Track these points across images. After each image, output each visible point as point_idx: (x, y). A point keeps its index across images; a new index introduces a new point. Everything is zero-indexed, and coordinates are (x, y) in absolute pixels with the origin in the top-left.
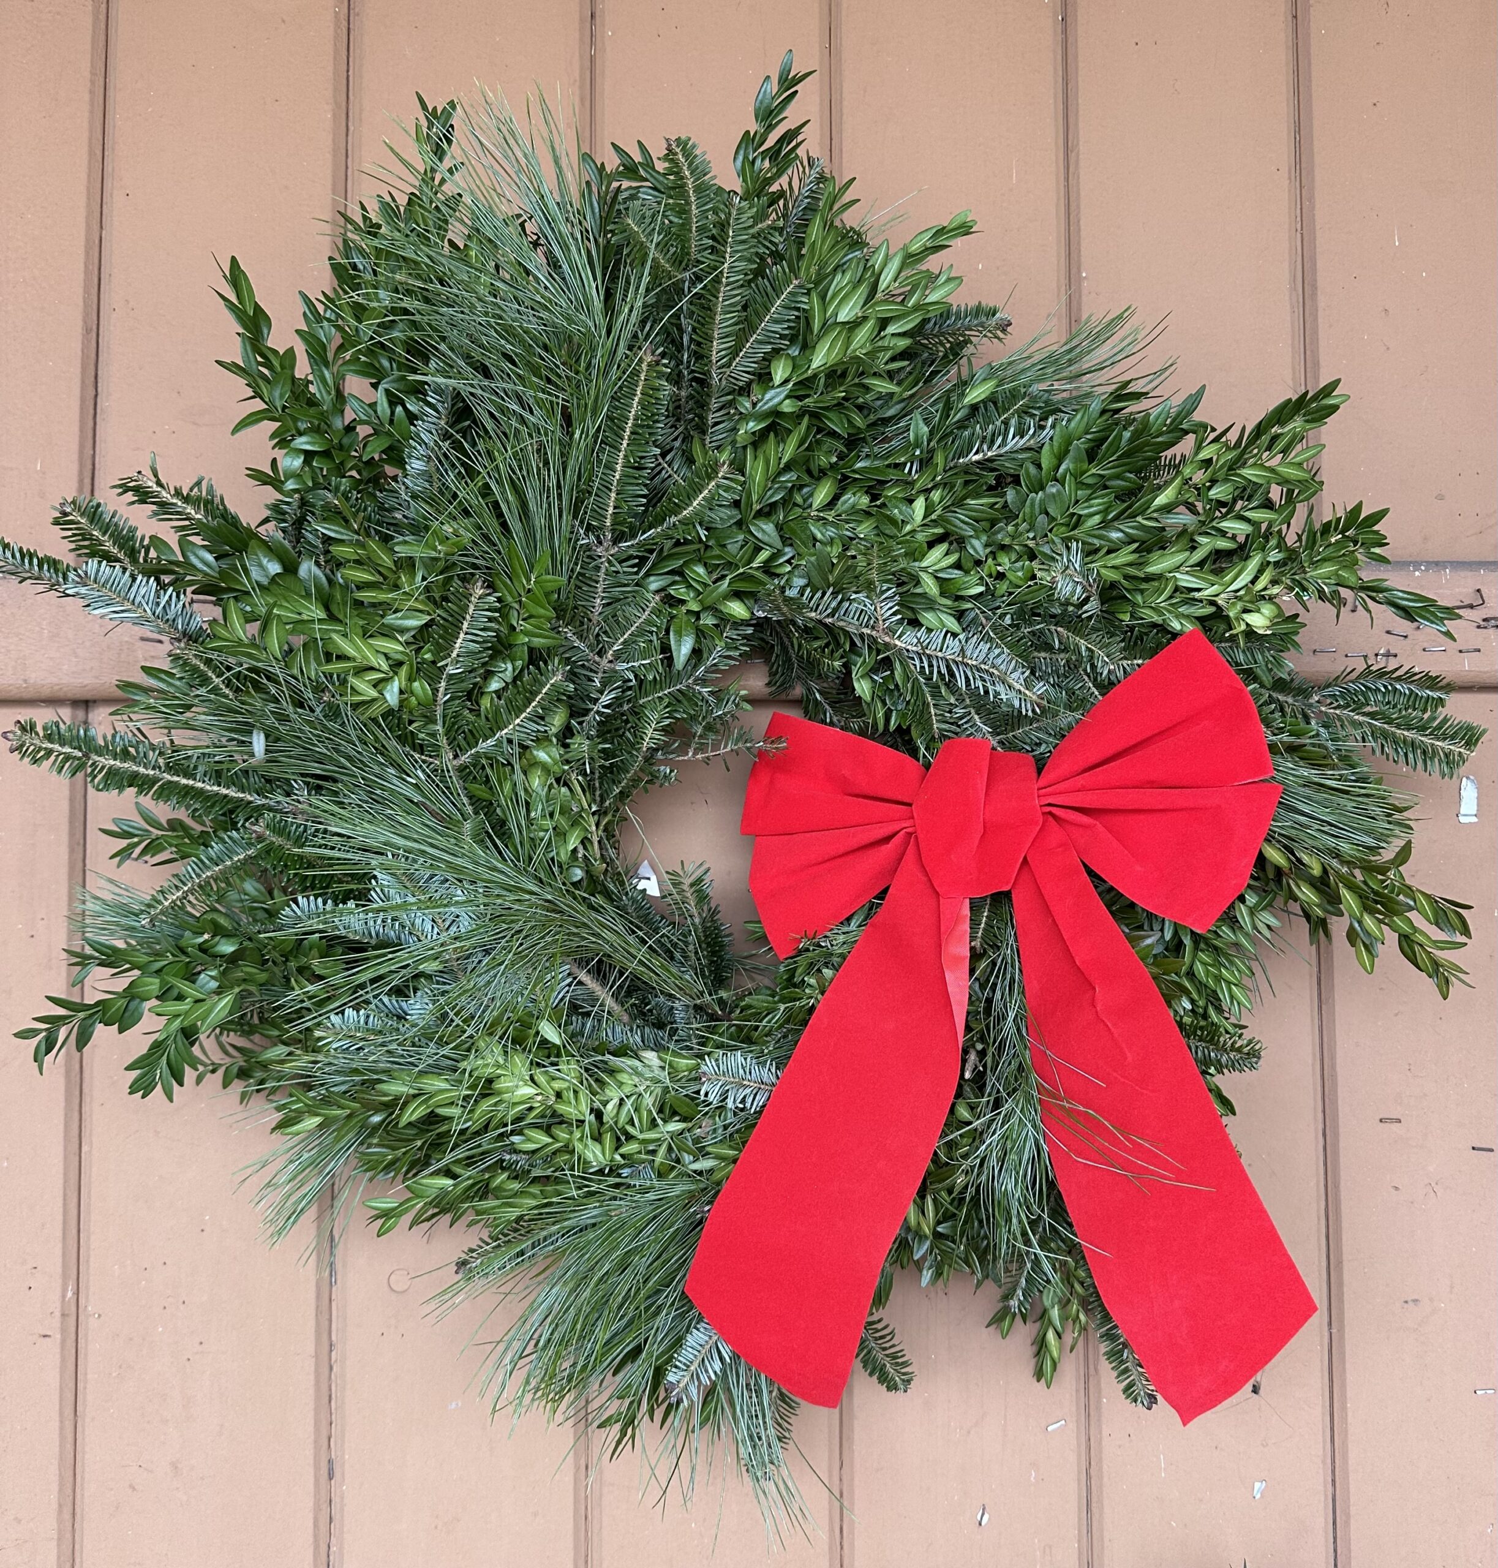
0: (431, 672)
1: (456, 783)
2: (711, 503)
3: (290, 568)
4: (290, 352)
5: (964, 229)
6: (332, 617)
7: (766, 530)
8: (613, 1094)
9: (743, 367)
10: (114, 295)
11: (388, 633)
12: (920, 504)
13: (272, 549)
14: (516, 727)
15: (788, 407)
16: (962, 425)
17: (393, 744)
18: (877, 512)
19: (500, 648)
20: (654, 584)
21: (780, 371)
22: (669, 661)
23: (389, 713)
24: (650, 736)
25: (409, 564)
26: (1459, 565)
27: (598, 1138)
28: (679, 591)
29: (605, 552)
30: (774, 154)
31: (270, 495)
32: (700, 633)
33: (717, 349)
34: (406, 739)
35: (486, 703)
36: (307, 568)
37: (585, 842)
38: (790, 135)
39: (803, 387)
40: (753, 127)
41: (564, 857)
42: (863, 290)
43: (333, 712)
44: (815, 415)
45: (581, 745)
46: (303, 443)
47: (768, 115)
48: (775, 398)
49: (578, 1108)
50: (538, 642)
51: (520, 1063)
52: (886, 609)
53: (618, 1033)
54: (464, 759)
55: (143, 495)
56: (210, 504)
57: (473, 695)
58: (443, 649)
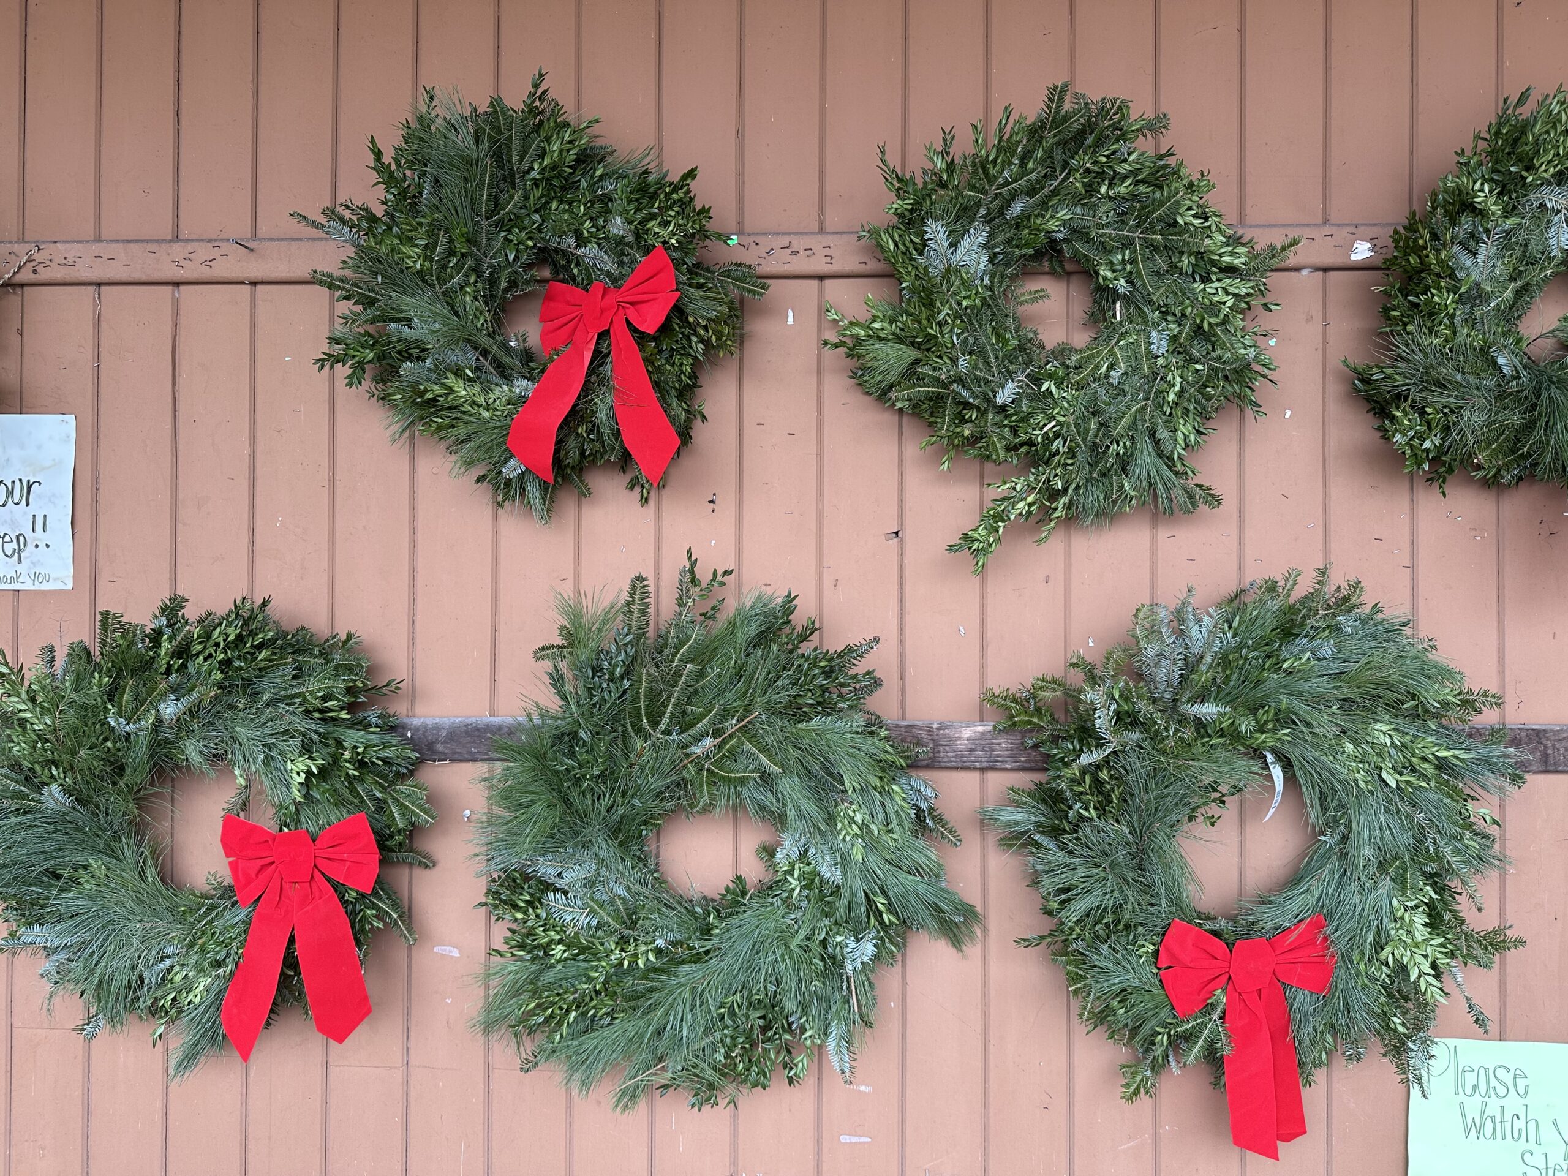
0: (431, 260)
1: (440, 296)
2: (514, 206)
3: (390, 228)
4: (390, 164)
5: (597, 121)
6: (401, 243)
7: (536, 217)
8: (492, 396)
9: (525, 166)
10: (341, 148)
11: (417, 246)
12: (582, 208)
13: (385, 224)
14: (458, 278)
15: (538, 177)
16: (596, 183)
17: (420, 283)
18: (571, 212)
19: (451, 253)
20: (503, 234)
21: (536, 166)
22: (507, 259)
23: (418, 272)
24: (503, 284)
25: (421, 224)
26: (784, 234)
27: (488, 410)
28: (510, 237)
29: (484, 223)
30: (540, 97)
31: (385, 207)
32: (518, 251)
33: (515, 159)
34: (424, 281)
35: (449, 270)
36: (395, 229)
37: (486, 321)
38: (545, 92)
39: (543, 170)
40: (533, 90)
41: (479, 325)
42: (560, 141)
43: (402, 271)
44: (547, 180)
45: (480, 285)
46: (392, 190)
47: (536, 86)
48: (534, 174)
49: (481, 400)
50: (463, 251)
51: (461, 383)
52: (572, 242)
53: (495, 379)
54: (443, 289)
55: (348, 207)
56: (366, 210)
57: (444, 267)
58: (433, 252)
